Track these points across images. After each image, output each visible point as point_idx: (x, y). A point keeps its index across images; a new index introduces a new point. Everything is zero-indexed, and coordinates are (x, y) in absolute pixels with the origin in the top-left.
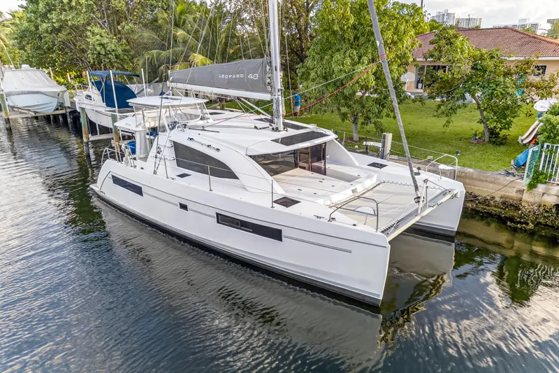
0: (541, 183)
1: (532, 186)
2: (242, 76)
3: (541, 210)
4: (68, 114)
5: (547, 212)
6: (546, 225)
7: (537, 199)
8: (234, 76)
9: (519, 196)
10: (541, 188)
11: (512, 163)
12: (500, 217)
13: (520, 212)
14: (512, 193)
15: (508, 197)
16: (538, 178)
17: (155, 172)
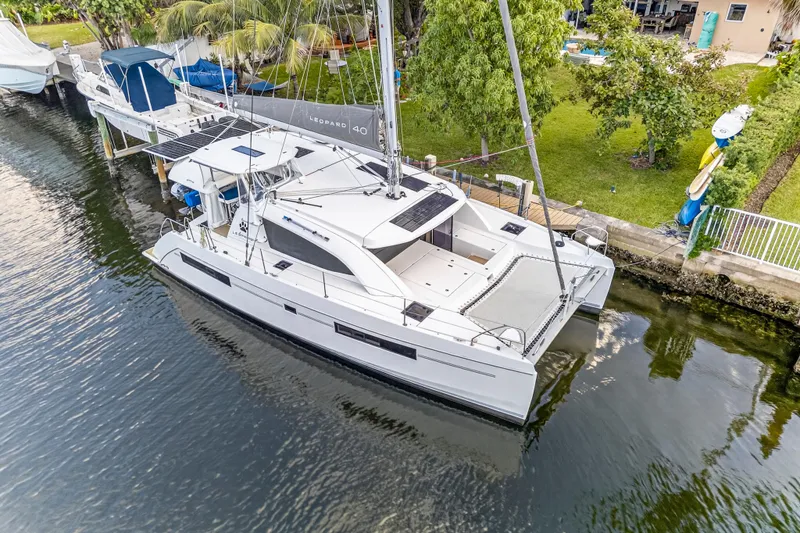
0: (705, 249)
1: (694, 254)
2: (344, 126)
3: (702, 278)
4: (58, 86)
5: (708, 281)
6: (707, 296)
7: (698, 268)
8: (332, 123)
9: (679, 260)
10: (704, 255)
11: (676, 217)
12: (654, 281)
13: (678, 279)
14: (672, 257)
15: (666, 260)
16: (702, 244)
17: (247, 264)
